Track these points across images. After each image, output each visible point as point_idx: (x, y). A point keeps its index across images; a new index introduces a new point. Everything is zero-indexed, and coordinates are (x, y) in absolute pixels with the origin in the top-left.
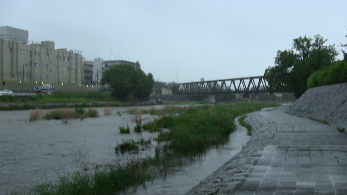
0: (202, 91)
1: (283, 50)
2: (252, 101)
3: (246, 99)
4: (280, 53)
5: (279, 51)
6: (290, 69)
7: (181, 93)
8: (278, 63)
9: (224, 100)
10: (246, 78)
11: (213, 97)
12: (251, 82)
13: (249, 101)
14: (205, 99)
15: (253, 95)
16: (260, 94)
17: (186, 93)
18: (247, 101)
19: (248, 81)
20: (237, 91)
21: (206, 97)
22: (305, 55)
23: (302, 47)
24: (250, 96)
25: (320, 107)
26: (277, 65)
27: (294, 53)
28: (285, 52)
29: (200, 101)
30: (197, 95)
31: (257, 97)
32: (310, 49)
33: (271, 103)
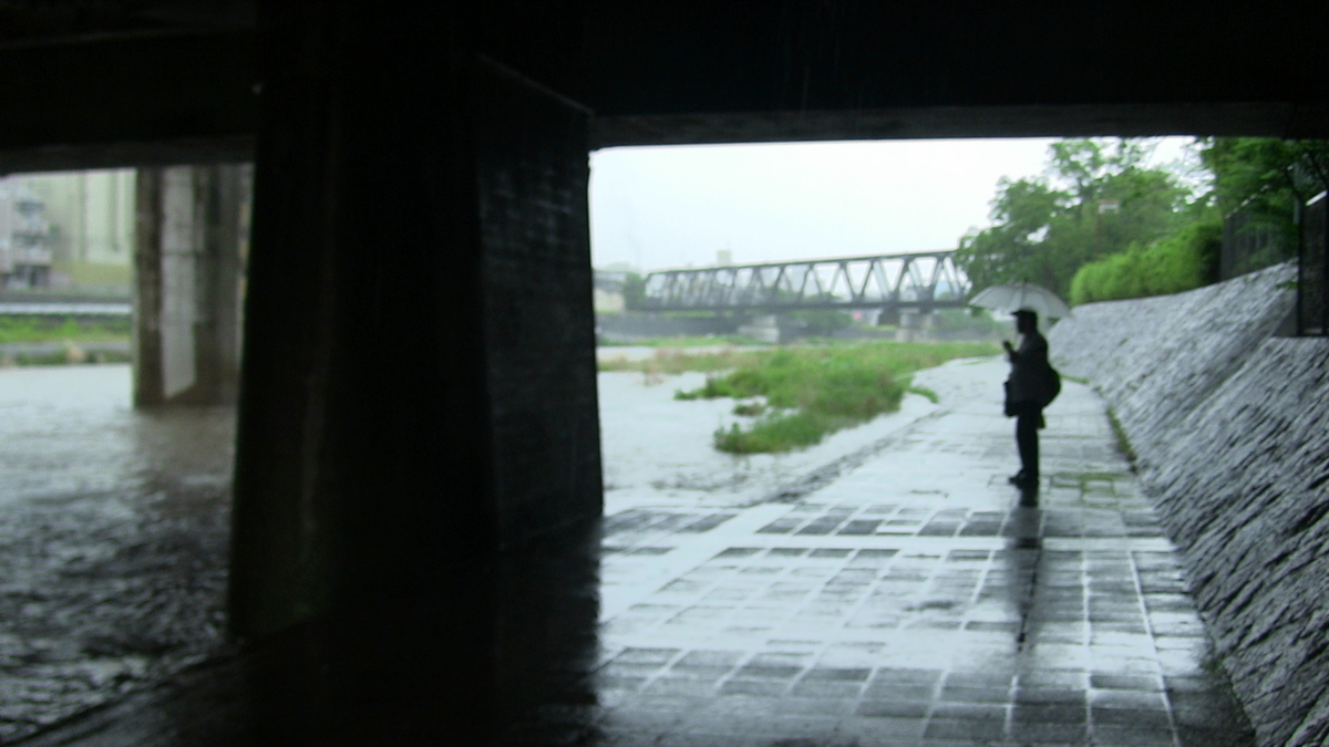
0: (733, 301)
1: (1014, 179)
2: (911, 337)
3: (886, 328)
4: (1006, 187)
5: (1003, 181)
6: (1037, 237)
7: (655, 306)
8: (999, 217)
9: (811, 331)
10: (891, 257)
11: (771, 320)
12: (905, 269)
13: (901, 336)
14: (743, 330)
15: (913, 316)
16: (937, 312)
17: (675, 305)
18: (891, 335)
19: (899, 264)
20: (860, 303)
21: (747, 321)
22: (1086, 193)
23: (1074, 167)
24: (904, 320)
25: (1085, 353)
26: (998, 223)
27: (1051, 188)
28: (1022, 185)
29: (724, 337)
30: (711, 314)
31: (928, 322)
32: (1102, 172)
33: (976, 343)
